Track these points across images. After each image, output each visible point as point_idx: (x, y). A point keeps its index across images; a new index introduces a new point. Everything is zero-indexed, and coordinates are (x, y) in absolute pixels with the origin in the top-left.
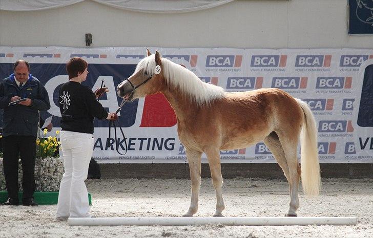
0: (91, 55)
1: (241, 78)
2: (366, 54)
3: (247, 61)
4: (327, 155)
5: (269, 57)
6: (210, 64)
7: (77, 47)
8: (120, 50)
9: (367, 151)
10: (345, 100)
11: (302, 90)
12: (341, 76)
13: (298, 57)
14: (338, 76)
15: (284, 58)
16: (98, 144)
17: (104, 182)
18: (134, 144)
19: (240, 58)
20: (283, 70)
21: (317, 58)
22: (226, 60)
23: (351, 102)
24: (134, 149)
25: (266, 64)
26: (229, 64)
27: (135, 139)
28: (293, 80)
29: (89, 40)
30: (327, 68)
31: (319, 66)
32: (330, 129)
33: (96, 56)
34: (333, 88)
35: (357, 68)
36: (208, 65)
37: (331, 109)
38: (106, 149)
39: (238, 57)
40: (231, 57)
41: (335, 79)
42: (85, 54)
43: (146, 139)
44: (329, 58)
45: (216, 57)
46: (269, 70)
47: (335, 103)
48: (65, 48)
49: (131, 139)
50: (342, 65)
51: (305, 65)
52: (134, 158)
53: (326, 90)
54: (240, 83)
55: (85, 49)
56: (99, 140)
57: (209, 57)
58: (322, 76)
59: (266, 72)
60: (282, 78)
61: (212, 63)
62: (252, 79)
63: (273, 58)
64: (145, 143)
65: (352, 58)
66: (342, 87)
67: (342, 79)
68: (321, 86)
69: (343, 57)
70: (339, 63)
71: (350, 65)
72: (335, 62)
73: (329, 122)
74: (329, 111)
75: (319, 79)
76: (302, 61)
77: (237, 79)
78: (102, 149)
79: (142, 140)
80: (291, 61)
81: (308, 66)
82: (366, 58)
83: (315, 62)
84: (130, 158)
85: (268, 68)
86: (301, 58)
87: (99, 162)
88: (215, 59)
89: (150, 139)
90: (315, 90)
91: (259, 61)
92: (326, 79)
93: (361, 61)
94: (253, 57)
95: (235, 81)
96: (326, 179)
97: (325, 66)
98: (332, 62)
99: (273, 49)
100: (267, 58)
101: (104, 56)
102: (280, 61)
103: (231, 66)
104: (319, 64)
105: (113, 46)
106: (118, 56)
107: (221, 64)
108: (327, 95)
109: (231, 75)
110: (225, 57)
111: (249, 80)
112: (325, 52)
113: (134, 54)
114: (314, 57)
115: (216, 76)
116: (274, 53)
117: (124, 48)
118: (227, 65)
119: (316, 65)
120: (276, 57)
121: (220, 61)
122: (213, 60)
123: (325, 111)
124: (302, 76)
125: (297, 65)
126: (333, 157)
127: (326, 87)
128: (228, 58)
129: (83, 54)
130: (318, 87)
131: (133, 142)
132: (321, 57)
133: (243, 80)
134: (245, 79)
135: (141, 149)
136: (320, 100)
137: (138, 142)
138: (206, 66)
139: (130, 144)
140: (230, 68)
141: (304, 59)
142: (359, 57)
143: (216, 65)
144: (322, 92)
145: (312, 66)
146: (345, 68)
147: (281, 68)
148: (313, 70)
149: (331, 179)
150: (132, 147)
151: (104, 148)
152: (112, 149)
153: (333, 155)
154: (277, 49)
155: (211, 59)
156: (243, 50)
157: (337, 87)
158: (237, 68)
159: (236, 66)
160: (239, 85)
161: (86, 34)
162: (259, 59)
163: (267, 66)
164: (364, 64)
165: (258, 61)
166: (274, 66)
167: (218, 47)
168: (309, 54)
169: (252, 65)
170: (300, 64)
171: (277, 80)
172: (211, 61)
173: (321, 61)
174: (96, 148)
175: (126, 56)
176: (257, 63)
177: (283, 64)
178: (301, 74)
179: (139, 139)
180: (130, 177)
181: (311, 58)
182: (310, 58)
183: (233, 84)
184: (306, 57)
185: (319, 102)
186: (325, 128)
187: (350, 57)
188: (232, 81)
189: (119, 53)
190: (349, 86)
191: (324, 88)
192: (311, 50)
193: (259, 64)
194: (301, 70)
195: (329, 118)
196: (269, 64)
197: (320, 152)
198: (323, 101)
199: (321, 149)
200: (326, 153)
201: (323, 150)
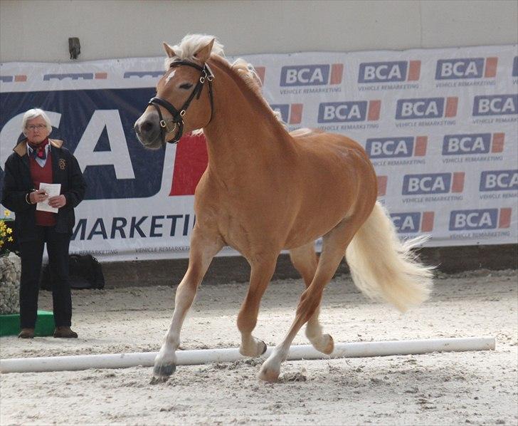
0: (80, 75)
1: (342, 104)
3: (351, 73)
4: (497, 230)
5: (390, 65)
6: (288, 81)
7: (54, 62)
8: (130, 64)
11: (448, 119)
12: (515, 92)
13: (440, 63)
14: (510, 93)
15: (416, 65)
16: (99, 229)
17: (110, 295)
18: (161, 226)
19: (338, 69)
20: (414, 87)
21: (472, 64)
22: (315, 74)
24: (160, 235)
25: (384, 78)
26: (321, 79)
27: (162, 217)
28: (433, 104)
29: (74, 49)
30: (491, 79)
31: (476, 77)
32: (500, 184)
33: (88, 76)
34: (503, 113)
36: (283, 83)
37: (500, 150)
38: (113, 236)
39: (335, 66)
40: (324, 68)
41: (504, 98)
42: (70, 73)
43: (181, 216)
44: (493, 61)
45: (298, 68)
46: (390, 88)
47: (506, 139)
48: (35, 65)
49: (154, 218)
51: (453, 77)
52: (162, 251)
53: (489, 117)
54: (342, 112)
55: (70, 65)
56: (100, 221)
57: (284, 70)
58: (483, 94)
59: (386, 92)
60: (413, 101)
61: (292, 79)
62: (362, 105)
63: (396, 67)
64: (180, 223)
68: (481, 111)
70: (511, 70)
72: (505, 68)
73: (497, 173)
74: (497, 155)
75: (477, 100)
76: (447, 69)
77: (336, 105)
78: (105, 237)
79: (174, 218)
80: (427, 70)
81: (458, 77)
83: (468, 71)
84: (154, 251)
85: (389, 84)
86: (444, 65)
87: (100, 260)
88: (295, 72)
89: (187, 217)
90: (471, 119)
91: (372, 73)
92: (490, 98)
94: (363, 67)
95: (333, 108)
96: (495, 271)
97: (487, 76)
98: (499, 69)
99: (396, 50)
100: (386, 67)
101: (102, 76)
102: (409, 70)
103: (325, 83)
104: (476, 73)
105: (118, 58)
106: (127, 75)
107: (307, 81)
108: (492, 127)
109: (324, 98)
110: (313, 68)
111: (356, 107)
112: (484, 53)
113: (153, 69)
114: (467, 61)
115: (299, 102)
116: (398, 57)
117: (136, 59)
118: (317, 82)
119: (471, 75)
120: (402, 65)
121: (305, 76)
122: (292, 73)
123: (490, 154)
124: (448, 96)
125: (438, 76)
126: (506, 234)
127: (490, 113)
128: (318, 70)
129: (66, 73)
130: (476, 113)
131: (158, 222)
132: (479, 62)
133: (345, 107)
134: (350, 105)
135: (173, 234)
136: (480, 135)
137: (167, 223)
138: (281, 85)
139: (154, 226)
140: (323, 87)
141: (450, 65)
143: (298, 83)
144: (484, 121)
145: (464, 77)
147: (412, 83)
148: (467, 84)
149: (505, 271)
150: (157, 231)
151: (109, 234)
152: (123, 236)
154: (402, 51)
155: (289, 72)
156: (344, 54)
157: (509, 112)
158: (334, 86)
159: (332, 83)
160: (339, 116)
161: (71, 40)
162: (373, 69)
163: (387, 80)
165: (370, 73)
166: (399, 80)
167: (300, 52)
168: (459, 57)
169: (361, 80)
170: (443, 74)
171: (405, 104)
172: (289, 76)
173: (479, 67)
174: (94, 236)
175: (141, 74)
176: (369, 75)
177: (415, 75)
178: (446, 92)
179: (168, 217)
180: (155, 284)
181: (463, 64)
182: (460, 64)
183: (329, 115)
184: (453, 62)
185: (479, 139)
186: (491, 184)
188: (327, 108)
189: (128, 69)
191: (487, 114)
192: (461, 49)
193: (373, 77)
194: (446, 85)
195: (499, 166)
196: (390, 77)
197: (485, 226)
198: (486, 138)
199: (486, 219)
200: (494, 226)
201: (489, 222)
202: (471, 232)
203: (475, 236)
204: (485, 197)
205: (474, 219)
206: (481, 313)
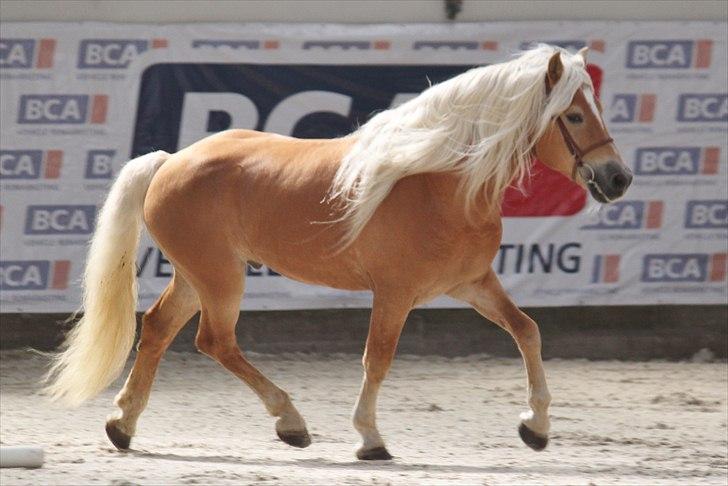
2: (143, 37)
4: (48, 292)
9: (148, 283)
10: (92, 154)
12: (80, 91)
14: (73, 92)
21: (18, 48)
23: (106, 158)
30: (45, 71)
31: (22, 66)
32: (55, 225)
34: (61, 122)
35: (120, 72)
41: (64, 98)
44: (49, 45)
47: (66, 160)
50: (82, 64)
53: (43, 127)
58: (33, 93)
65: (110, 48)
66: (82, 120)
67: (82, 100)
68: (29, 116)
69: (84, 44)
70: (74, 59)
71: (103, 65)
72: (65, 56)
73: (51, 209)
74: (51, 182)
75: (24, 100)
82: (142, 46)
83: (12, 57)
90: (15, 128)
92: (44, 98)
93: (130, 54)
97: (40, 65)
98: (58, 56)
104: (23, 61)
108: (45, 141)
112: (36, 32)
114: (10, 43)
119: (16, 64)
123: (42, 181)
126: (61, 298)
127: (44, 120)
130: (22, 119)
132: (28, 45)
136: (28, 153)
142: (124, 43)
144: (33, 132)
146: (89, 71)
148: (9, 77)
153: (60, 292)
157: (71, 120)
164: (139, 63)
173: (29, 53)
181: (4, 46)
185: (26, 159)
186: (41, 224)
187: (103, 43)
190: (100, 118)
195: (54, 198)
197: (31, 286)
198: (36, 155)
199: (33, 275)
200: (43, 287)
201: (37, 280)
202: (10, 293)
203: (16, 300)
204: (32, 243)
205: (16, 276)
206: (24, 413)
